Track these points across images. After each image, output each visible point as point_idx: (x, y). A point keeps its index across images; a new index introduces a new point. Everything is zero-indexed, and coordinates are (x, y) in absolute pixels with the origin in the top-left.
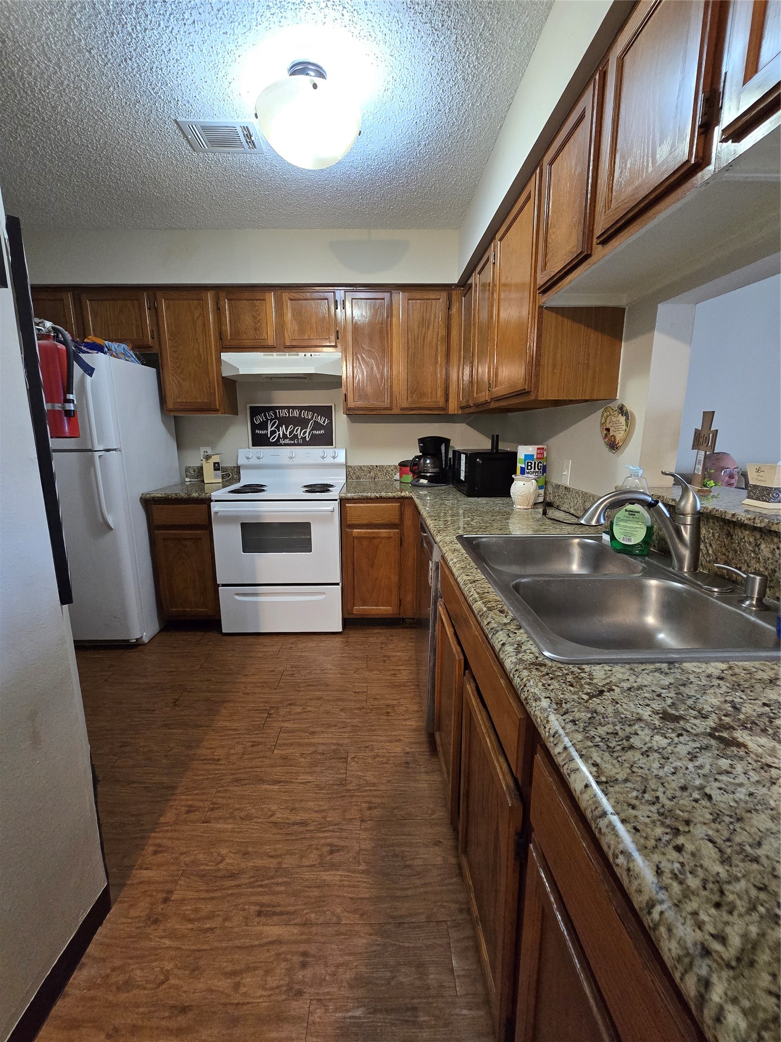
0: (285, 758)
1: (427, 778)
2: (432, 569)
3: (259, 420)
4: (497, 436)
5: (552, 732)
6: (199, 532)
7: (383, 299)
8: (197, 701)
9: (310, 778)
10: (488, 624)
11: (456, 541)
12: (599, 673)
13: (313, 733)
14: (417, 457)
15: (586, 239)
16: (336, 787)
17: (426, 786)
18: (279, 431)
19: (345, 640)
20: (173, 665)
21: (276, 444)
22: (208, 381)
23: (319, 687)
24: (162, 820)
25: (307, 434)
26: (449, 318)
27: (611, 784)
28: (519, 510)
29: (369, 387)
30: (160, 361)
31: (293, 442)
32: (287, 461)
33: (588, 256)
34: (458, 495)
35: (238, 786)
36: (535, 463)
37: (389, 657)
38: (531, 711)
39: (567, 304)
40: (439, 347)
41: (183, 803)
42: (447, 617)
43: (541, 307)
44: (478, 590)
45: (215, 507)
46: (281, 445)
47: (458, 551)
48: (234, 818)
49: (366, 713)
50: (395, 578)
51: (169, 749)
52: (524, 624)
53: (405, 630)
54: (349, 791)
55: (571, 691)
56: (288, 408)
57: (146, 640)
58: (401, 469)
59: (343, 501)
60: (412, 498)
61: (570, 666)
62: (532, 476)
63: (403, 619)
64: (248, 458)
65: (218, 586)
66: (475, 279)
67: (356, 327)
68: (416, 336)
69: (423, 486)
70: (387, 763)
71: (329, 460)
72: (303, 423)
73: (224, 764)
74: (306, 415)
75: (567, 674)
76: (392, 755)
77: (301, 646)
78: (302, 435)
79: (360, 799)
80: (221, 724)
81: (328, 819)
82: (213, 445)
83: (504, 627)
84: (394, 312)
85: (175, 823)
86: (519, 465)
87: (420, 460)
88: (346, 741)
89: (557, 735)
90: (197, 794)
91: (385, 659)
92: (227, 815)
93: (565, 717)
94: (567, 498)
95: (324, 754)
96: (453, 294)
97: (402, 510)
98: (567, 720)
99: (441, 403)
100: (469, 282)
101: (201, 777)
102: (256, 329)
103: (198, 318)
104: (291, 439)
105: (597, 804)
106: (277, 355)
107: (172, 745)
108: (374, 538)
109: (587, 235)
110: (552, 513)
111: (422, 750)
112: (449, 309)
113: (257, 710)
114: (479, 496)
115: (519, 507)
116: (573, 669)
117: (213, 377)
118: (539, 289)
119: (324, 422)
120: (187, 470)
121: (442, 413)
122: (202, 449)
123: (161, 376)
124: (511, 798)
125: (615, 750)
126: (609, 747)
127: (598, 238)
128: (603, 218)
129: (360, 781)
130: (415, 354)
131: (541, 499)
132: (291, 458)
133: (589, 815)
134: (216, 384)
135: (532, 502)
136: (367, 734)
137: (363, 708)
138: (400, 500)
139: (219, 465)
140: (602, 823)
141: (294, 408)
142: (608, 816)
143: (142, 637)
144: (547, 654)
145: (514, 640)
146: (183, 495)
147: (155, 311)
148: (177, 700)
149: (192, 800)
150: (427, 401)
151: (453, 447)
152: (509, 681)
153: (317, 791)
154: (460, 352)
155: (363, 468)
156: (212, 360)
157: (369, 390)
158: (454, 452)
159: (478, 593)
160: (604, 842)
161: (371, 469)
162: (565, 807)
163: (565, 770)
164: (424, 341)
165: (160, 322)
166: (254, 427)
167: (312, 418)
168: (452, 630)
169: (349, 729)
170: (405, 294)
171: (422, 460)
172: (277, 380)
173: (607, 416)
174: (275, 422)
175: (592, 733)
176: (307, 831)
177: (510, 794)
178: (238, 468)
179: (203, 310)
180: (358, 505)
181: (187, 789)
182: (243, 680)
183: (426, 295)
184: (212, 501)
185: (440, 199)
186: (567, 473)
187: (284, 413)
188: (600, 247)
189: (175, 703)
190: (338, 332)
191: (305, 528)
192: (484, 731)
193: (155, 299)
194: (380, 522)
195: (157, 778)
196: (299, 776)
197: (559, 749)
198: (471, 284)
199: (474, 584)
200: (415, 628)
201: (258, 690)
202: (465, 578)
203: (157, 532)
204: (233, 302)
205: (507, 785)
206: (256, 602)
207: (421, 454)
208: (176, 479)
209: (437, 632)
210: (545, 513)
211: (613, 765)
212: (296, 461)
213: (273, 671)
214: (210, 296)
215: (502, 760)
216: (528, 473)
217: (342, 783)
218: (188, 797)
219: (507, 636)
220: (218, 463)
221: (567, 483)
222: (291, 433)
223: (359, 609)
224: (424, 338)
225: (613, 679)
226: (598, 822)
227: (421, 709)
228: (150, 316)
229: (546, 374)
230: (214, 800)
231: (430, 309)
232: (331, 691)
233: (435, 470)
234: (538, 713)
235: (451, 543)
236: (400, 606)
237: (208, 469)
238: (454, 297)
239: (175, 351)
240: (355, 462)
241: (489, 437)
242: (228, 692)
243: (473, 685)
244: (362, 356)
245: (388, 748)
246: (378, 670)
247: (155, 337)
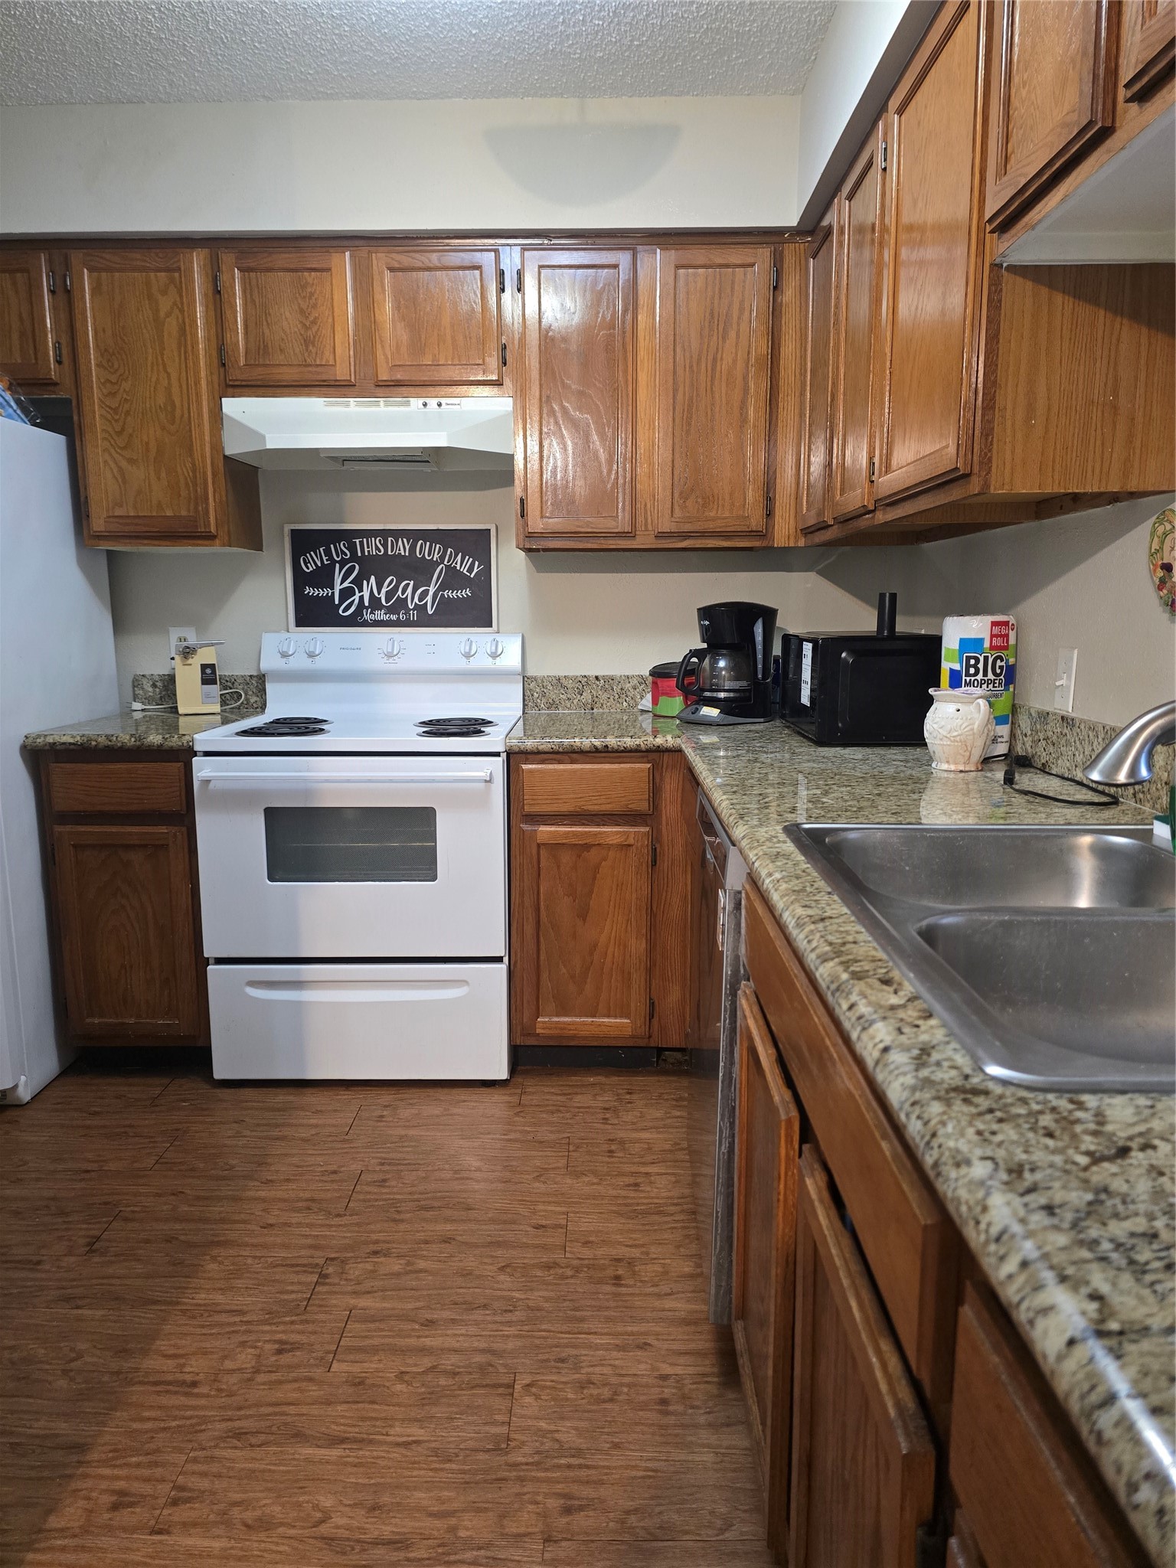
0: (360, 1384)
1: (713, 1439)
2: (724, 908)
3: (312, 563)
4: (893, 596)
5: (994, 1231)
6: (163, 829)
7: (616, 266)
8: (147, 1241)
9: (417, 1432)
10: (851, 1007)
11: (783, 837)
12: (1121, 1113)
13: (430, 1323)
14: (694, 653)
15: (1101, 90)
16: (481, 1456)
17: (708, 1457)
18: (361, 590)
19: (515, 1099)
20: (90, 1156)
21: (355, 621)
22: (189, 465)
23: (448, 1212)
24: (54, 1522)
25: (429, 598)
26: (775, 311)
27: (1134, 1336)
28: (945, 775)
29: (580, 483)
30: (75, 418)
31: (394, 617)
32: (379, 663)
33: (1106, 133)
34: (795, 742)
35: (241, 1449)
36: (986, 659)
37: (622, 1142)
38: (945, 1188)
39: (1061, 257)
40: (752, 385)
41: (104, 1485)
42: (761, 1022)
43: (996, 267)
44: (830, 938)
45: (203, 769)
46: (365, 624)
47: (787, 856)
48: (228, 1524)
49: (563, 1277)
50: (638, 946)
51: (73, 1355)
52: (937, 1007)
53: (663, 1078)
54: (515, 1466)
55: (1047, 1147)
56: (384, 534)
57: (25, 1094)
58: (654, 683)
59: (514, 758)
60: (679, 751)
61: (1050, 1096)
62: (978, 691)
63: (660, 1050)
64: (284, 655)
65: (207, 962)
66: (839, 215)
67: (548, 340)
68: (695, 357)
69: (707, 724)
70: (611, 1400)
71: (482, 662)
72: (419, 571)
73: (208, 1396)
74: (427, 551)
75: (1041, 1112)
76: (626, 1380)
77: (406, 1113)
78: (416, 600)
79: (545, 1488)
80: (202, 1297)
81: (462, 1534)
82: (200, 623)
83: (889, 1014)
84: (643, 299)
85: (85, 1531)
86: (947, 665)
87: (701, 660)
88: (510, 1345)
89: (1005, 1237)
90: (138, 1465)
91: (613, 1147)
92: (212, 1517)
93: (1028, 1198)
94: (1068, 744)
95: (455, 1374)
96: (786, 252)
97: (657, 780)
98: (1033, 1206)
99: (756, 521)
100: (825, 223)
101: (149, 1425)
102: (307, 342)
103: (168, 315)
104: (390, 610)
105: (1095, 1380)
106: (358, 404)
107: (82, 1346)
108: (587, 847)
109: (1101, 82)
110: (1026, 780)
111: (701, 1370)
112: (775, 288)
113: (292, 1266)
114: (845, 745)
115: (945, 766)
116: (1055, 1103)
117: (203, 456)
118: (990, 221)
119: (470, 570)
120: (136, 683)
121: (757, 544)
122: (175, 634)
123: (78, 453)
124: (907, 1434)
125: (1148, 1267)
126: (1132, 1262)
127: (1127, 86)
128: (1138, 37)
129: (542, 1444)
130: (691, 399)
131: (1002, 749)
132: (390, 655)
133: (1075, 1406)
134: (209, 474)
135: (977, 755)
136: (565, 1328)
137: (556, 1265)
138: (652, 756)
139: (214, 672)
140: (1105, 1420)
141: (398, 534)
142: (1118, 1404)
143: (16, 1087)
144: (994, 1070)
145: (913, 1041)
146: (125, 738)
147: (66, 296)
148: (98, 1238)
149: (127, 1478)
150: (721, 516)
151: (781, 629)
152: (898, 1130)
153: (438, 1466)
154: (802, 394)
155: (563, 681)
156: (200, 415)
157: (580, 488)
158: (787, 639)
159: (831, 944)
160: (1107, 1462)
161: (583, 683)
162: (1028, 1418)
163: (1022, 1316)
164: (713, 369)
165: (78, 325)
166: (301, 580)
167: (442, 558)
168: (772, 1051)
169: (519, 1315)
170: (668, 253)
171: (707, 661)
172: (357, 467)
173: (1166, 534)
174: (352, 568)
175: (1094, 1233)
176: (408, 1560)
177: (905, 1427)
178: (261, 679)
179: (181, 296)
180: (551, 766)
181: (115, 1451)
182: (262, 1194)
183: (718, 255)
184: (195, 754)
185: (754, 21)
186: (1067, 681)
187: (373, 548)
188: (1134, 107)
189: (92, 1246)
190: (504, 347)
191: (421, 820)
192: (846, 1282)
193: (67, 266)
194: (603, 808)
195: (42, 1423)
196: (391, 1426)
197: (1010, 1266)
198: (830, 228)
199: (820, 926)
200: (687, 1074)
201: (296, 1218)
202: (800, 911)
203: (58, 829)
204: (253, 275)
205: (898, 1404)
206: (298, 1005)
207: (705, 645)
208: (110, 704)
209: (736, 1068)
210: (1009, 780)
211: (1141, 1299)
212: (401, 664)
213: (335, 1172)
214: (197, 262)
215: (886, 1346)
216: (968, 684)
217: (501, 1446)
218: (116, 1472)
219: (895, 1033)
220: (212, 666)
221: (1066, 704)
222: (390, 595)
223: (549, 1023)
224: (715, 360)
225: (1156, 1125)
226: (1094, 1417)
227: (699, 1270)
228: (54, 308)
229: (1009, 431)
230: (181, 1480)
231: (729, 291)
232: (477, 1221)
233: (736, 685)
234: (963, 1193)
235: (769, 840)
236: (652, 1016)
237: (188, 679)
238: (789, 261)
239: (113, 394)
240: (546, 667)
241: (872, 606)
242: (223, 1221)
243: (821, 1178)
244: (563, 408)
245: (617, 1362)
246: (594, 1173)
247: (66, 360)
